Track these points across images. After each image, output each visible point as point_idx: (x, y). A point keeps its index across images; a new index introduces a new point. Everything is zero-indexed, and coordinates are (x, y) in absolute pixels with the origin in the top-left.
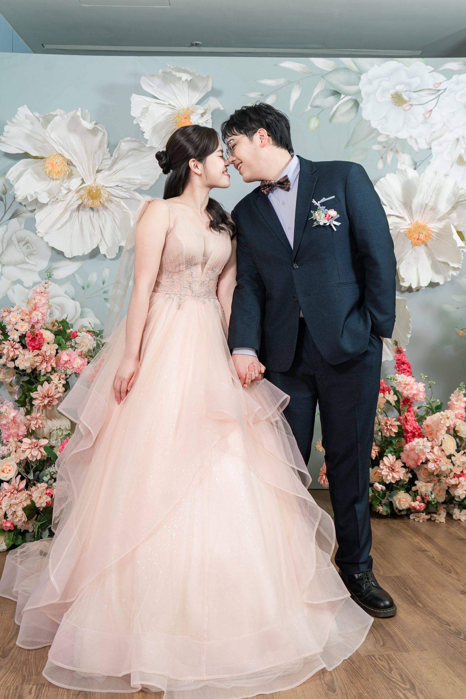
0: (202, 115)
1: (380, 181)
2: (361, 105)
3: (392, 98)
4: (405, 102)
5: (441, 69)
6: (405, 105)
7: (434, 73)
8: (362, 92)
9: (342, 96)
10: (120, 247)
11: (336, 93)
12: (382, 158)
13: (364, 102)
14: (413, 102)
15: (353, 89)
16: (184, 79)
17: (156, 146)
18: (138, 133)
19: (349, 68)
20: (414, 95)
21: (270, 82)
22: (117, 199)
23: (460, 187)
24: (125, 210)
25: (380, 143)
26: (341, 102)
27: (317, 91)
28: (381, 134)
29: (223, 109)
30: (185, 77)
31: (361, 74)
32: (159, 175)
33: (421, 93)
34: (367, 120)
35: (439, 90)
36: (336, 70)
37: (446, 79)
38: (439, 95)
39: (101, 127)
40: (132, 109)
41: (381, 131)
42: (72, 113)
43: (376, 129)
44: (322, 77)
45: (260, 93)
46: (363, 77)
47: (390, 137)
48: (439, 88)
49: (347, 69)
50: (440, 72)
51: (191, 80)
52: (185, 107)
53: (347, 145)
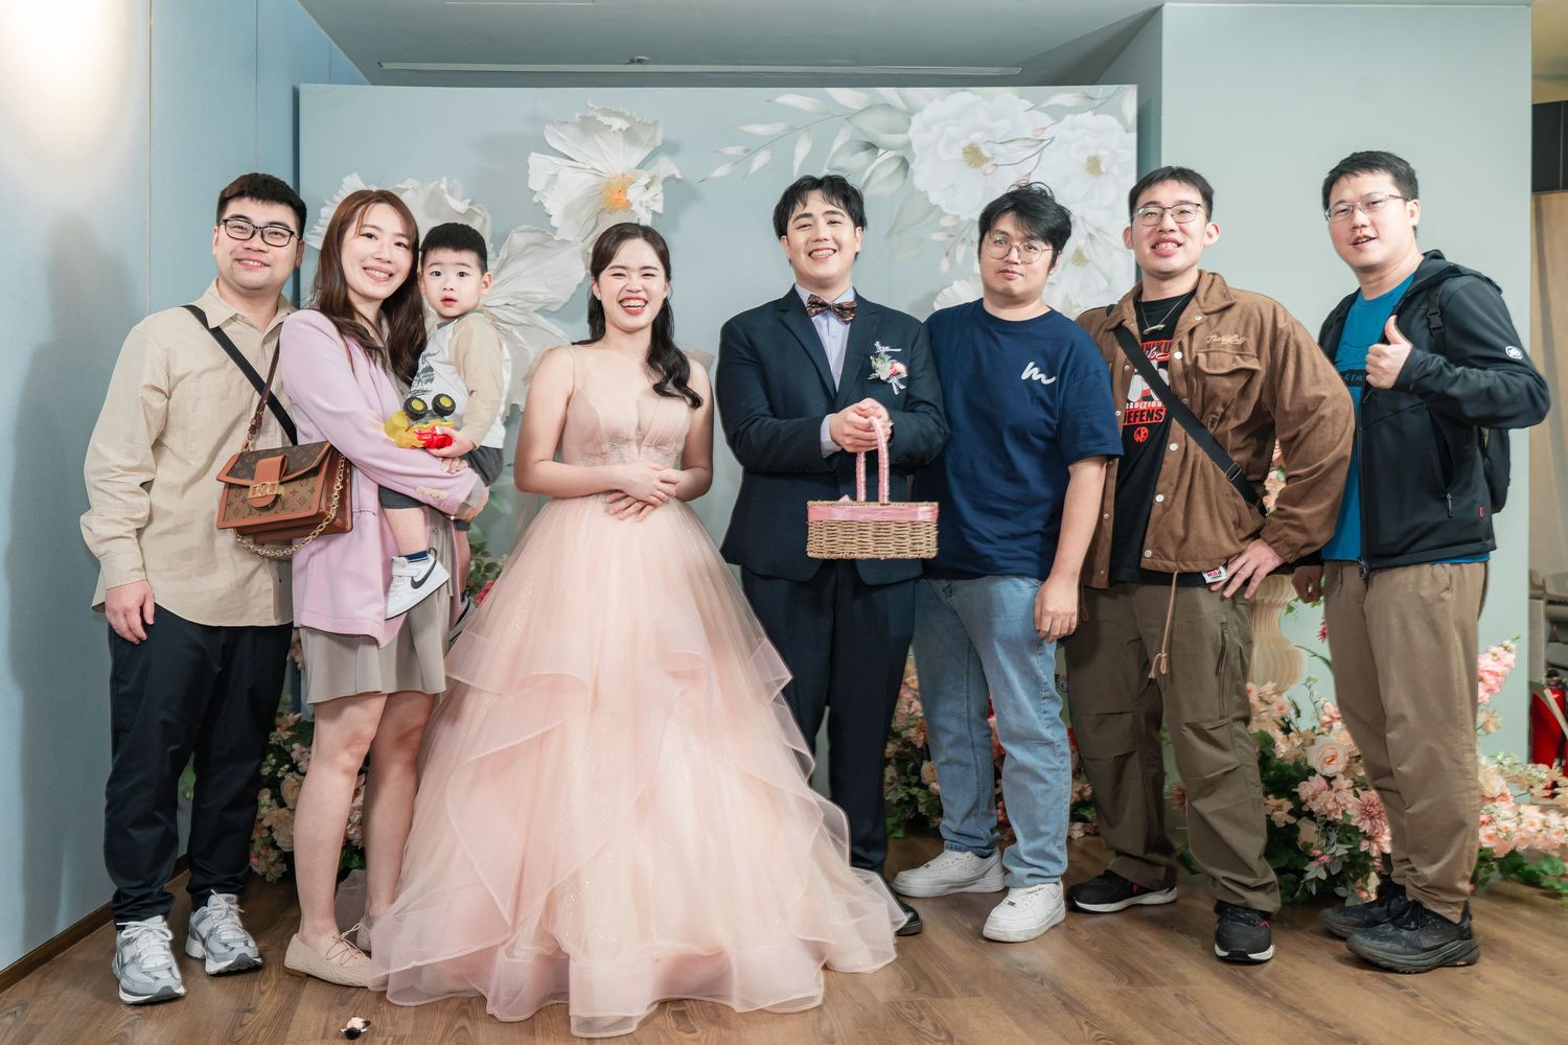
0: (647, 187)
1: (944, 295)
2: (912, 166)
3: (964, 153)
4: (986, 160)
5: (1045, 105)
6: (984, 167)
7: (1032, 111)
8: (914, 145)
9: (881, 151)
10: (513, 405)
11: (871, 147)
12: (947, 254)
13: (917, 160)
14: (999, 161)
15: (899, 139)
16: (614, 129)
17: (570, 239)
18: (540, 218)
19: (893, 104)
20: (1001, 148)
21: (759, 129)
22: (507, 327)
23: (1074, 303)
24: (520, 345)
25: (944, 229)
26: (878, 161)
27: (838, 143)
28: (946, 215)
29: (679, 177)
30: (618, 124)
31: (912, 114)
32: (574, 288)
33: (1010, 145)
34: (923, 190)
35: (1043, 141)
36: (869, 108)
37: (1051, 121)
38: (1042, 149)
39: (480, 208)
40: (530, 177)
41: (945, 210)
42: (431, 186)
43: (937, 206)
44: (847, 119)
45: (741, 148)
46: (915, 119)
47: (961, 218)
48: (1041, 138)
49: (888, 106)
50: (1045, 110)
51: (628, 129)
52: (619, 171)
53: (891, 232)
